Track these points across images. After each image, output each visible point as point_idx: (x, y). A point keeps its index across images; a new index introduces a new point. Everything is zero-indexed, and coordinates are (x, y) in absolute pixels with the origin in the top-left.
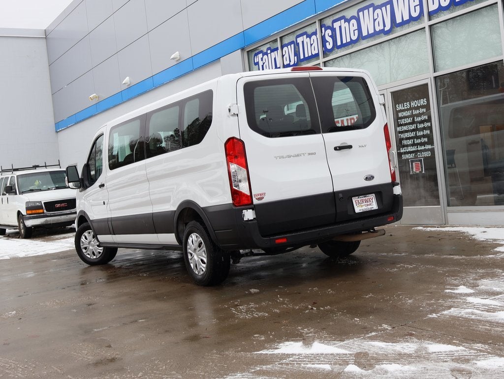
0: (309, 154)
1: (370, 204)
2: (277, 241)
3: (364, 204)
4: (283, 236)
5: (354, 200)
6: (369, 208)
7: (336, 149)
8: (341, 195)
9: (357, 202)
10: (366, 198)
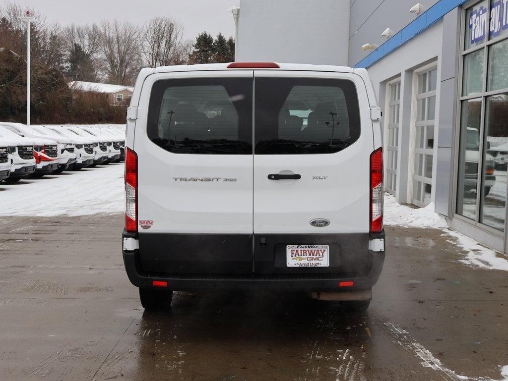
0: (226, 180)
1: (317, 259)
2: (156, 283)
3: (305, 257)
4: (163, 278)
5: (289, 249)
6: (314, 263)
7: (270, 177)
8: (263, 240)
9: (295, 252)
10: (313, 249)
